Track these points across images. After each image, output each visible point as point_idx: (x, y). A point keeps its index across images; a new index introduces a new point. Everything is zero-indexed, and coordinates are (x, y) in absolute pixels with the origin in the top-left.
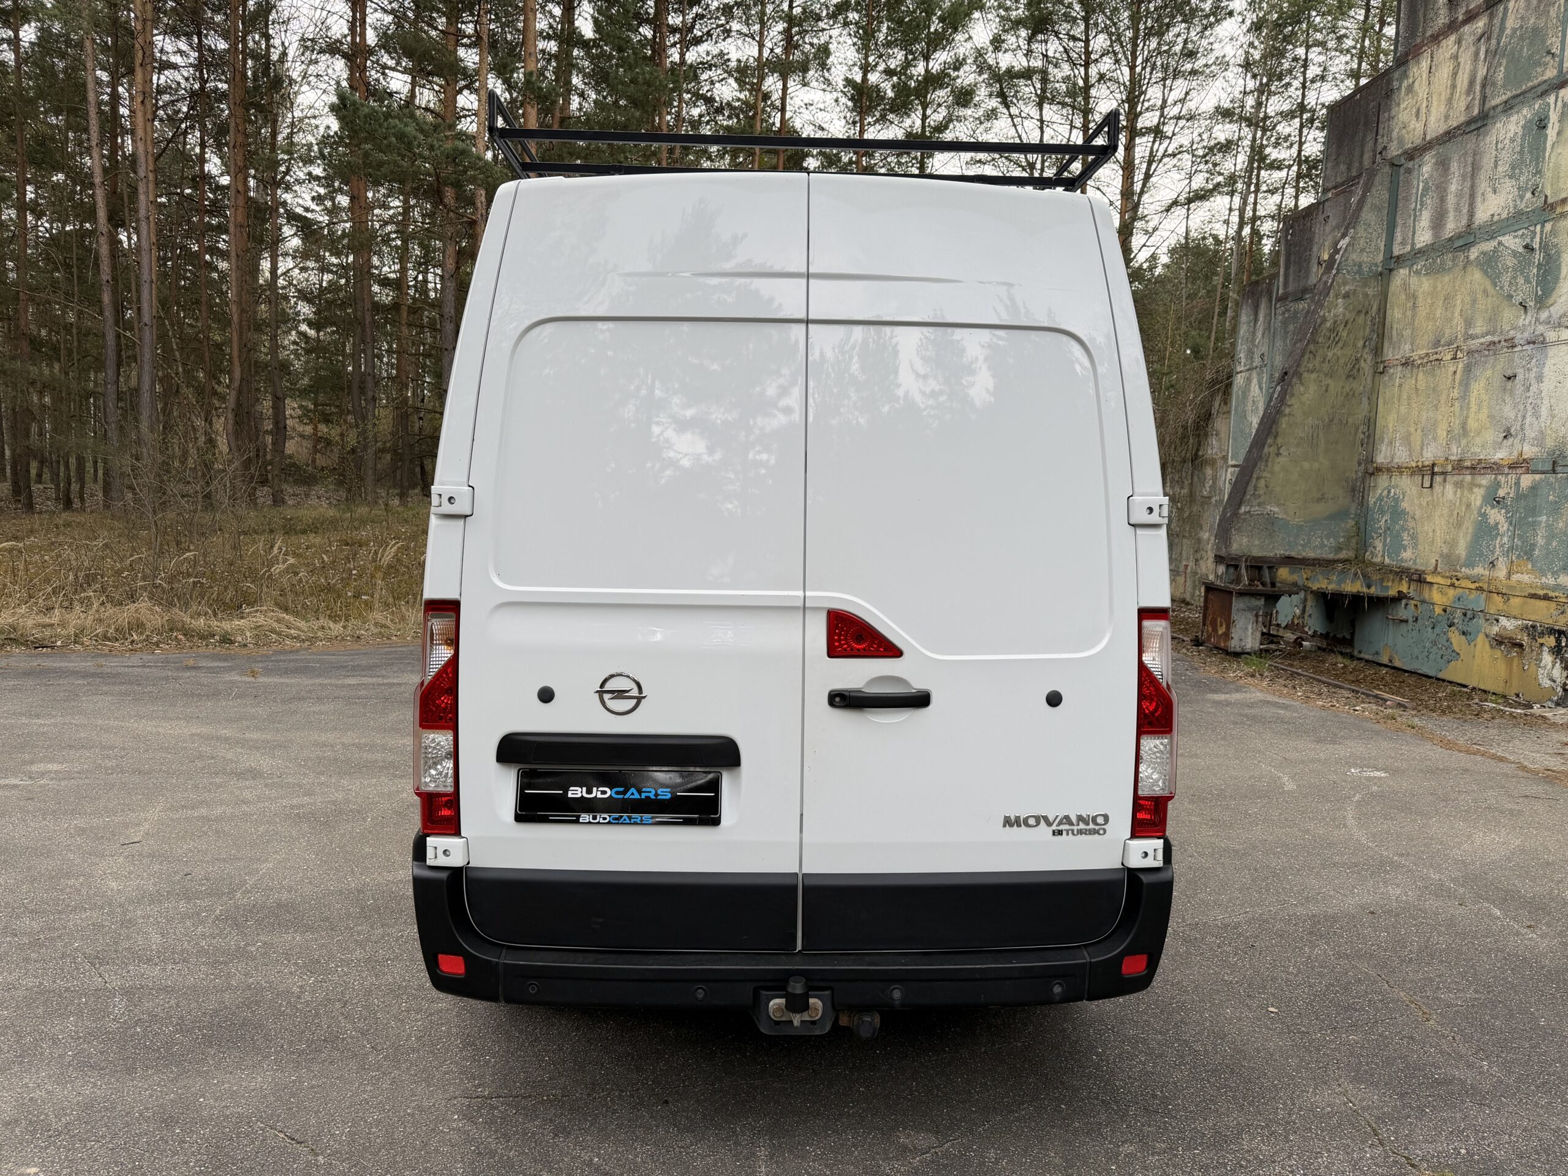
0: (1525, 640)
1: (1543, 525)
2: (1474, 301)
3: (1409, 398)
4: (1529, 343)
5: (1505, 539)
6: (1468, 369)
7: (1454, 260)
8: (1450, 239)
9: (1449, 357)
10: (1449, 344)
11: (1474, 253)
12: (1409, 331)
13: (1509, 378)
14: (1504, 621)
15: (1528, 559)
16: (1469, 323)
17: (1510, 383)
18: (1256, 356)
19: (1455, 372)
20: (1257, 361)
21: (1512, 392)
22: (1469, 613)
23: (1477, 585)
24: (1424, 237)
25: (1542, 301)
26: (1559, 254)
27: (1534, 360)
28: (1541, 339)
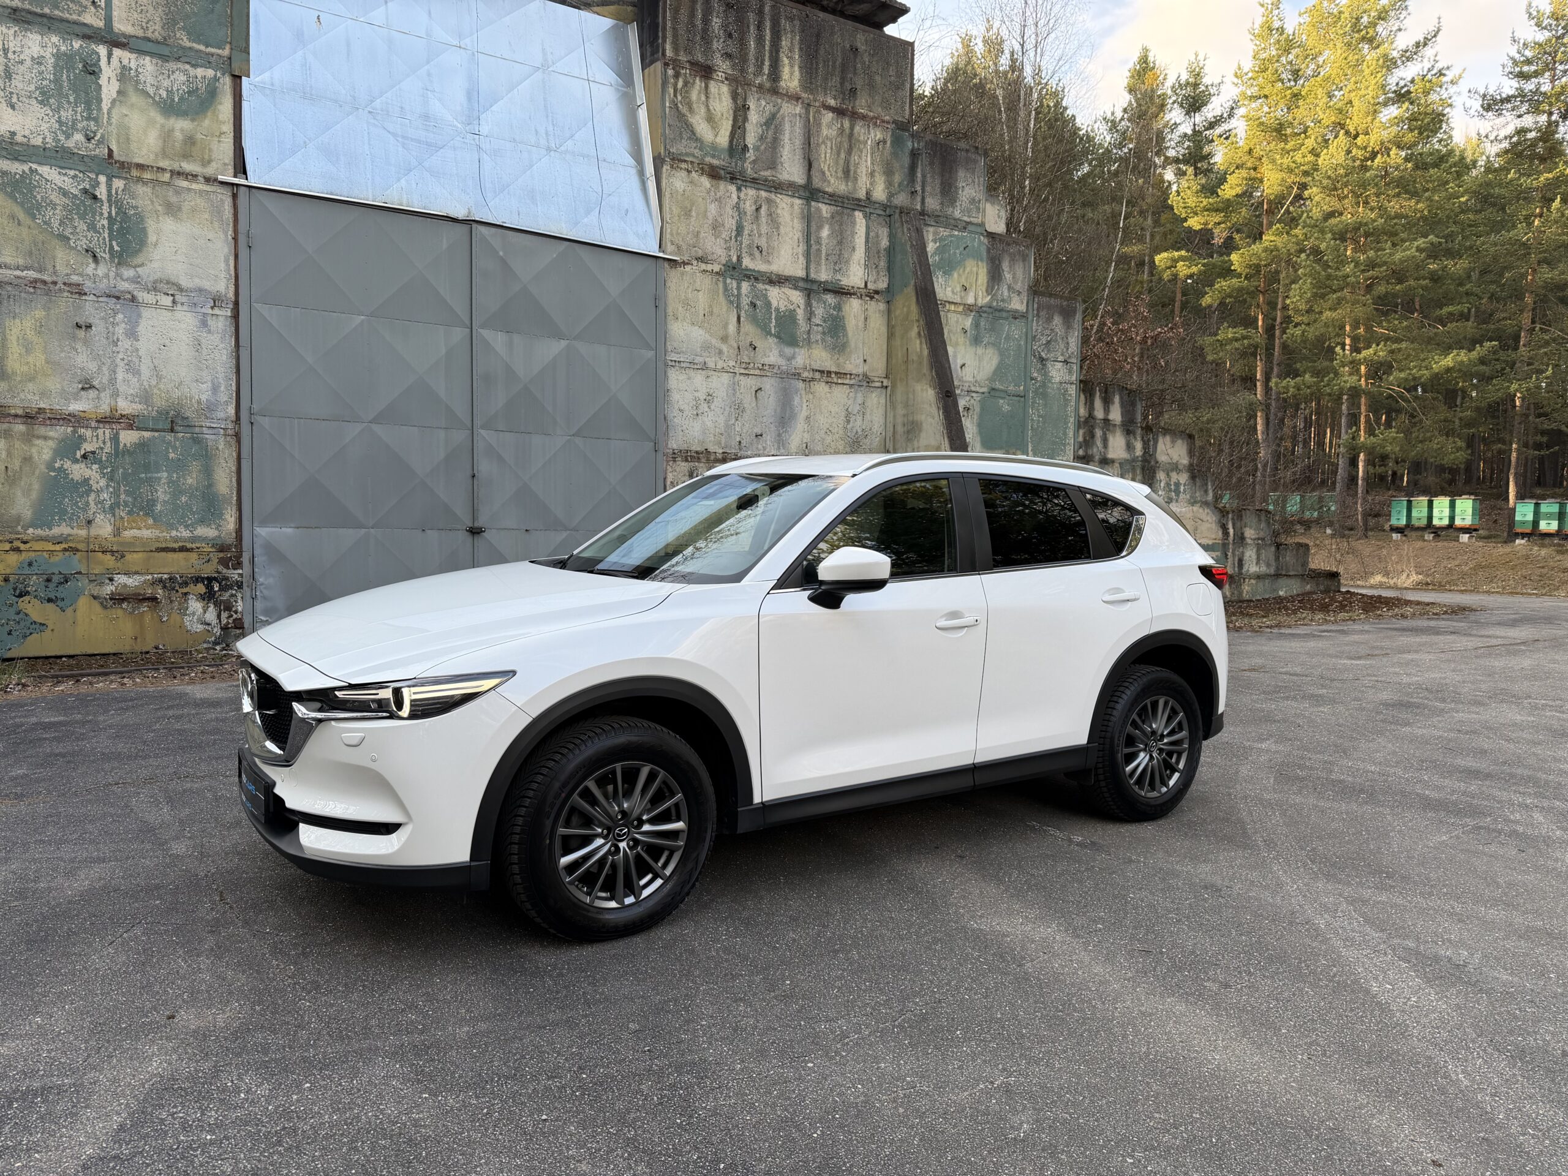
0: (160, 593)
1: (163, 481)
4: (109, 296)
5: (105, 495)
13: (78, 326)
14: (121, 579)
15: (146, 515)
17: (81, 333)
21: (86, 341)
22: (56, 579)
23: (64, 546)
25: (121, 258)
26: (141, 218)
27: (120, 316)
28: (129, 296)
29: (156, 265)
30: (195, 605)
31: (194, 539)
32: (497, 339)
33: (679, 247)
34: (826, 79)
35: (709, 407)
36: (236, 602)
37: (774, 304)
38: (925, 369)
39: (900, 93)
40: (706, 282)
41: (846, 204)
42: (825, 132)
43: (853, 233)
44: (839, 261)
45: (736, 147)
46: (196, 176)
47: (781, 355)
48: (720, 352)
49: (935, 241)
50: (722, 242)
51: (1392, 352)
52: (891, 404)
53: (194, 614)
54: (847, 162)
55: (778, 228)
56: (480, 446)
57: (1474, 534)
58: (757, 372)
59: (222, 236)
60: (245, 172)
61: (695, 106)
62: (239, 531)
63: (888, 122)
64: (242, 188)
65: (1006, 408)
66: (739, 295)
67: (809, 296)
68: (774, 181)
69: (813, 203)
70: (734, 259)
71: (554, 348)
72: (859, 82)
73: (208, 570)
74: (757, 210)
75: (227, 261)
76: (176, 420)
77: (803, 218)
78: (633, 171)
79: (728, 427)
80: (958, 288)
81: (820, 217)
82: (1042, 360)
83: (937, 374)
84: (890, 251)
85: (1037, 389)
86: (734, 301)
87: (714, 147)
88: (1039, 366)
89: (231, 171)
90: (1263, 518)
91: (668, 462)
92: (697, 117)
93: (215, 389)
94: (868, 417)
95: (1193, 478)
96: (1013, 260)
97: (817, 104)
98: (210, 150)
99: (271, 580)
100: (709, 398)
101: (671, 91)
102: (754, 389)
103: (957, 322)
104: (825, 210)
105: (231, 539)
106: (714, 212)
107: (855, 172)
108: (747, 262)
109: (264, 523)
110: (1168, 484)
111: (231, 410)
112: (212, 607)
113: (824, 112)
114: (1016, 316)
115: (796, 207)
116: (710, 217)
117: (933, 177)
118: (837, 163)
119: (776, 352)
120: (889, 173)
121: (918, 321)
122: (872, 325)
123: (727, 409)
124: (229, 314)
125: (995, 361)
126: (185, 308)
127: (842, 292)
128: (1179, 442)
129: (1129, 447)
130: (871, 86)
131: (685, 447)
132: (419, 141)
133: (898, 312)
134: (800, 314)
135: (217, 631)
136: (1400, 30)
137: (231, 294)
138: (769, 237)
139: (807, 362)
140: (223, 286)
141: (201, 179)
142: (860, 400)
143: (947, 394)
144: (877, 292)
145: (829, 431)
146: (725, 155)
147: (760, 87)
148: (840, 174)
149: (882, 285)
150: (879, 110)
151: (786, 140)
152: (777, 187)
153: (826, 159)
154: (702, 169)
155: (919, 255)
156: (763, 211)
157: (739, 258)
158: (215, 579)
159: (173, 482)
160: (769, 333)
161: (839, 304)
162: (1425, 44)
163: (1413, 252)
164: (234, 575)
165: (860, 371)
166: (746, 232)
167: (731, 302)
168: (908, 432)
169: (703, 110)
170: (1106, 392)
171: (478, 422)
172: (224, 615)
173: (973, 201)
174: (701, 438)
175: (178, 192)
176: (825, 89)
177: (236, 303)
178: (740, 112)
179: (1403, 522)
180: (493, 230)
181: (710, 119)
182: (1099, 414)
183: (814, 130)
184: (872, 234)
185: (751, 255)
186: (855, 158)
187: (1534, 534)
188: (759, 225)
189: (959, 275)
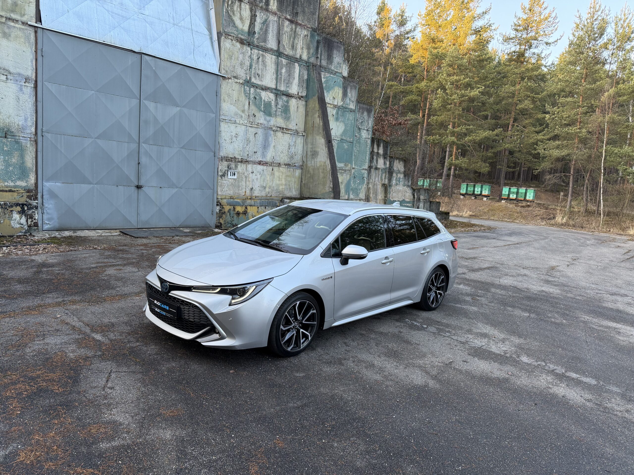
30: (16, 216)
31: (15, 187)
32: (151, 105)
33: (227, 71)
34: (287, 7)
35: (236, 139)
36: (35, 215)
37: (263, 98)
38: (321, 131)
39: (314, 16)
40: (237, 87)
41: (292, 60)
42: (285, 29)
43: (294, 72)
44: (289, 83)
45: (251, 32)
46: (17, 21)
47: (265, 120)
48: (242, 117)
49: (324, 78)
50: (244, 71)
51: (467, 129)
52: (306, 142)
53: (15, 220)
54: (293, 43)
55: (266, 67)
56: (142, 150)
57: (488, 198)
58: (256, 126)
59: (30, 50)
60: (41, 21)
61: (235, 12)
62: (36, 184)
63: (309, 28)
64: (39, 29)
65: (346, 147)
66: (250, 94)
67: (276, 96)
68: (265, 47)
69: (280, 58)
70: (248, 78)
71: (175, 110)
72: (299, 10)
73: (23, 200)
74: (258, 59)
75: (32, 62)
76: (7, 133)
77: (276, 64)
78: (208, 37)
79: (243, 148)
80: (332, 98)
81: (282, 64)
82: (359, 129)
83: (326, 133)
84: (308, 81)
85: (357, 140)
86: (248, 96)
87: (242, 30)
88: (358, 131)
89: (34, 20)
90: (426, 192)
91: (219, 161)
92: (236, 17)
93: (26, 120)
94: (296, 147)
95: (405, 176)
96: (351, 88)
97: (283, 17)
98: (24, 9)
99: (50, 206)
100: (237, 136)
101: (226, 5)
102: (254, 133)
103: (331, 111)
104: (284, 61)
105: (33, 187)
106: (241, 58)
107: (296, 47)
108: (253, 80)
109: (48, 180)
110: (397, 178)
111: (33, 129)
112: (24, 217)
113: (285, 21)
114: (351, 111)
115: (273, 59)
116: (240, 60)
117: (324, 52)
118: (289, 42)
119: (263, 118)
120: (308, 49)
121: (319, 111)
122: (300, 110)
123: (244, 140)
124: (33, 86)
125: (343, 128)
126: (12, 81)
127: (289, 96)
128: (401, 162)
129: (385, 163)
130: (304, 12)
131: (226, 155)
132: (119, 15)
133: (310, 106)
134: (273, 103)
135: (26, 227)
136: (478, 6)
137: (34, 77)
138: (262, 70)
139: (275, 123)
140: (30, 73)
141: (21, 23)
142: (294, 141)
143: (329, 141)
144: (302, 97)
145: (282, 152)
146: (246, 35)
147: (261, 7)
148: (290, 47)
149: (304, 94)
150: (306, 23)
151: (271, 31)
152: (266, 50)
153: (285, 40)
154: (237, 40)
155: (319, 84)
156: (260, 59)
157: (250, 78)
158: (25, 204)
159: (6, 160)
160: (261, 110)
161: (288, 100)
162: (486, 13)
163: (477, 92)
164: (34, 203)
165: (295, 128)
166: (253, 68)
167: (247, 96)
168: (313, 155)
169: (239, 15)
170: (378, 142)
171: (141, 140)
172: (29, 221)
173: (338, 63)
174: (233, 152)
175: (9, 27)
176: (286, 11)
177: (36, 81)
178: (253, 17)
179: (464, 192)
180: (151, 58)
181: (241, 19)
182: (376, 150)
183: (281, 28)
184: (301, 73)
185: (255, 77)
186: (296, 41)
187: (508, 199)
188: (258, 65)
189: (332, 93)
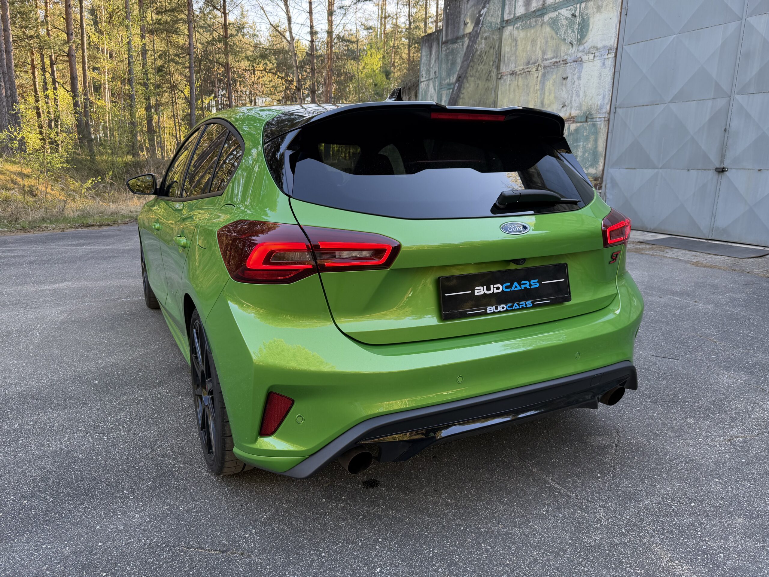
1: (581, 146)
2: (547, 42)
3: (514, 91)
4: (574, 62)
6: (544, 75)
7: (536, 22)
8: (534, 11)
9: (534, 69)
10: (535, 63)
11: (546, 18)
12: (514, 58)
13: (564, 79)
16: (544, 53)
17: (565, 81)
18: (431, 73)
19: (537, 77)
20: (432, 75)
21: (566, 85)
24: (520, 11)
25: (580, 42)
26: (588, 18)
27: (577, 70)
28: (580, 59)
29: (590, 40)
32: (761, 22)
56: (734, 108)
62: (603, 170)
75: (616, 27)
76: (588, 116)
93: (604, 97)
105: (600, 175)
109: (613, 166)
111: (608, 107)
124: (614, 55)
126: (598, 58)
137: (615, 45)
140: (612, 42)
159: (584, 147)
171: (736, 90)
177: (617, 49)
